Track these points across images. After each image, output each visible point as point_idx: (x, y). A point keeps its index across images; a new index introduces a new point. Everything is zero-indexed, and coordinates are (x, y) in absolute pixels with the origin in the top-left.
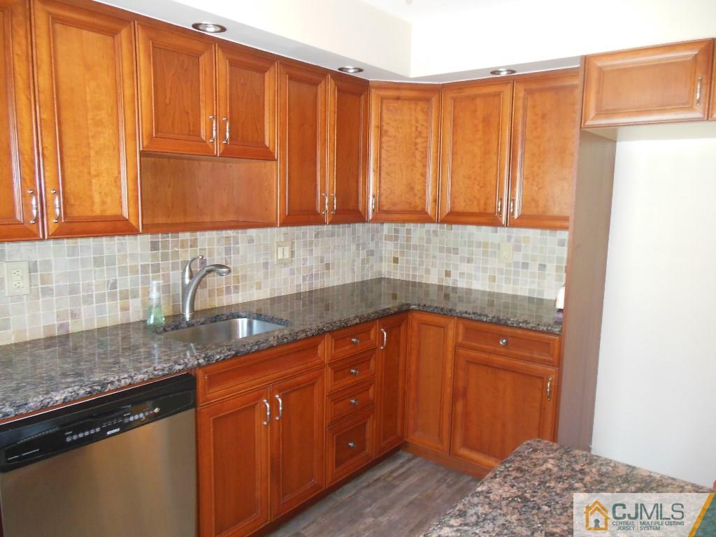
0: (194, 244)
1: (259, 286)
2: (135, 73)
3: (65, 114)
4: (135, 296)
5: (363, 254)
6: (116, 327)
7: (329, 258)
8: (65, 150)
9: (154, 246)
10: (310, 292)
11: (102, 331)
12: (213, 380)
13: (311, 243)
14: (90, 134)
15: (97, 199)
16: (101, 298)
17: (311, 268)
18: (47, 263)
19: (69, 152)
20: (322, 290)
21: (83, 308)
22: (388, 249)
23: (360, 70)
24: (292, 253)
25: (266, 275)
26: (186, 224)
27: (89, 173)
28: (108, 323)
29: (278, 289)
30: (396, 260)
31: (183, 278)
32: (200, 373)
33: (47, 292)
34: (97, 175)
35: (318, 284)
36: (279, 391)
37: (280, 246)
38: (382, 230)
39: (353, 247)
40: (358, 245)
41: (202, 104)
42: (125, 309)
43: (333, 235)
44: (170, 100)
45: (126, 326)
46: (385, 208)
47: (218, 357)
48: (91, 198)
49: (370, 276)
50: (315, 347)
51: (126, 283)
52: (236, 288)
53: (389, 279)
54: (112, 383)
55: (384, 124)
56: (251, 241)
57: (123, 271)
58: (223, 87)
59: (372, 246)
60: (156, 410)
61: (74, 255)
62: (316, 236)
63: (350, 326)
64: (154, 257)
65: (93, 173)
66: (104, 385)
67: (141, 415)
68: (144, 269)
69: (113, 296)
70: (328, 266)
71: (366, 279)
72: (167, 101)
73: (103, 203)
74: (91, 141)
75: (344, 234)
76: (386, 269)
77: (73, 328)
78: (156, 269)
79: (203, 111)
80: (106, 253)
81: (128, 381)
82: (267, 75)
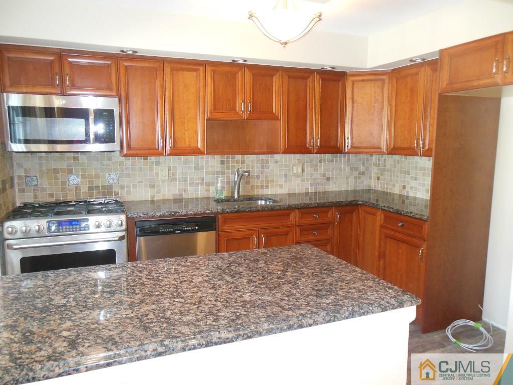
0: (243, 162)
1: (281, 187)
2: (205, 85)
3: (176, 106)
4: (213, 185)
5: (355, 173)
6: (203, 198)
7: (329, 174)
8: (175, 120)
9: (222, 162)
10: (315, 193)
11: (197, 199)
12: (226, 221)
13: (316, 165)
14: (186, 113)
15: (187, 140)
16: (197, 184)
17: (316, 179)
18: (175, 167)
19: (177, 121)
20: (324, 193)
21: (189, 188)
22: (375, 171)
23: (334, 68)
24: (303, 170)
25: (286, 181)
26: (239, 152)
27: (184, 129)
28: (200, 196)
29: (293, 189)
30: (378, 178)
31: (235, 178)
32: (220, 216)
33: (175, 179)
34: (188, 130)
35: (321, 189)
36: (264, 234)
37: (295, 166)
38: (372, 160)
39: (348, 169)
40: (351, 169)
41: (237, 96)
42: (208, 190)
43: (332, 161)
44: (222, 95)
45: (208, 198)
46: (355, 145)
47: (228, 210)
48: (185, 139)
49: (360, 187)
50: (289, 215)
51: (208, 178)
52: (267, 186)
53: (375, 190)
54: (179, 213)
55: (355, 96)
56: (277, 162)
57: (207, 173)
58: (248, 87)
59: (362, 169)
60: (197, 228)
61: (186, 164)
62: (320, 161)
63: (310, 208)
64: (223, 167)
65: (186, 129)
66: (175, 213)
67: (190, 228)
68: (217, 173)
69: (202, 184)
70: (328, 179)
71: (358, 189)
72: (220, 96)
73: (190, 142)
74: (185, 116)
75: (340, 161)
76: (373, 184)
77: (185, 197)
78: (223, 173)
79: (238, 99)
80: (200, 165)
81: (185, 213)
82: (274, 78)
